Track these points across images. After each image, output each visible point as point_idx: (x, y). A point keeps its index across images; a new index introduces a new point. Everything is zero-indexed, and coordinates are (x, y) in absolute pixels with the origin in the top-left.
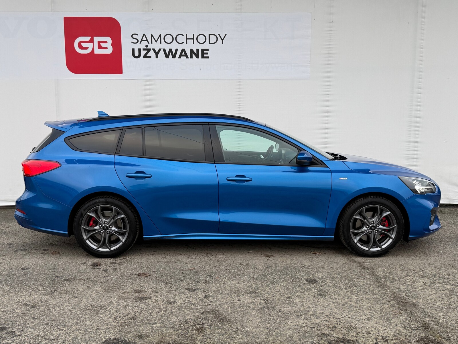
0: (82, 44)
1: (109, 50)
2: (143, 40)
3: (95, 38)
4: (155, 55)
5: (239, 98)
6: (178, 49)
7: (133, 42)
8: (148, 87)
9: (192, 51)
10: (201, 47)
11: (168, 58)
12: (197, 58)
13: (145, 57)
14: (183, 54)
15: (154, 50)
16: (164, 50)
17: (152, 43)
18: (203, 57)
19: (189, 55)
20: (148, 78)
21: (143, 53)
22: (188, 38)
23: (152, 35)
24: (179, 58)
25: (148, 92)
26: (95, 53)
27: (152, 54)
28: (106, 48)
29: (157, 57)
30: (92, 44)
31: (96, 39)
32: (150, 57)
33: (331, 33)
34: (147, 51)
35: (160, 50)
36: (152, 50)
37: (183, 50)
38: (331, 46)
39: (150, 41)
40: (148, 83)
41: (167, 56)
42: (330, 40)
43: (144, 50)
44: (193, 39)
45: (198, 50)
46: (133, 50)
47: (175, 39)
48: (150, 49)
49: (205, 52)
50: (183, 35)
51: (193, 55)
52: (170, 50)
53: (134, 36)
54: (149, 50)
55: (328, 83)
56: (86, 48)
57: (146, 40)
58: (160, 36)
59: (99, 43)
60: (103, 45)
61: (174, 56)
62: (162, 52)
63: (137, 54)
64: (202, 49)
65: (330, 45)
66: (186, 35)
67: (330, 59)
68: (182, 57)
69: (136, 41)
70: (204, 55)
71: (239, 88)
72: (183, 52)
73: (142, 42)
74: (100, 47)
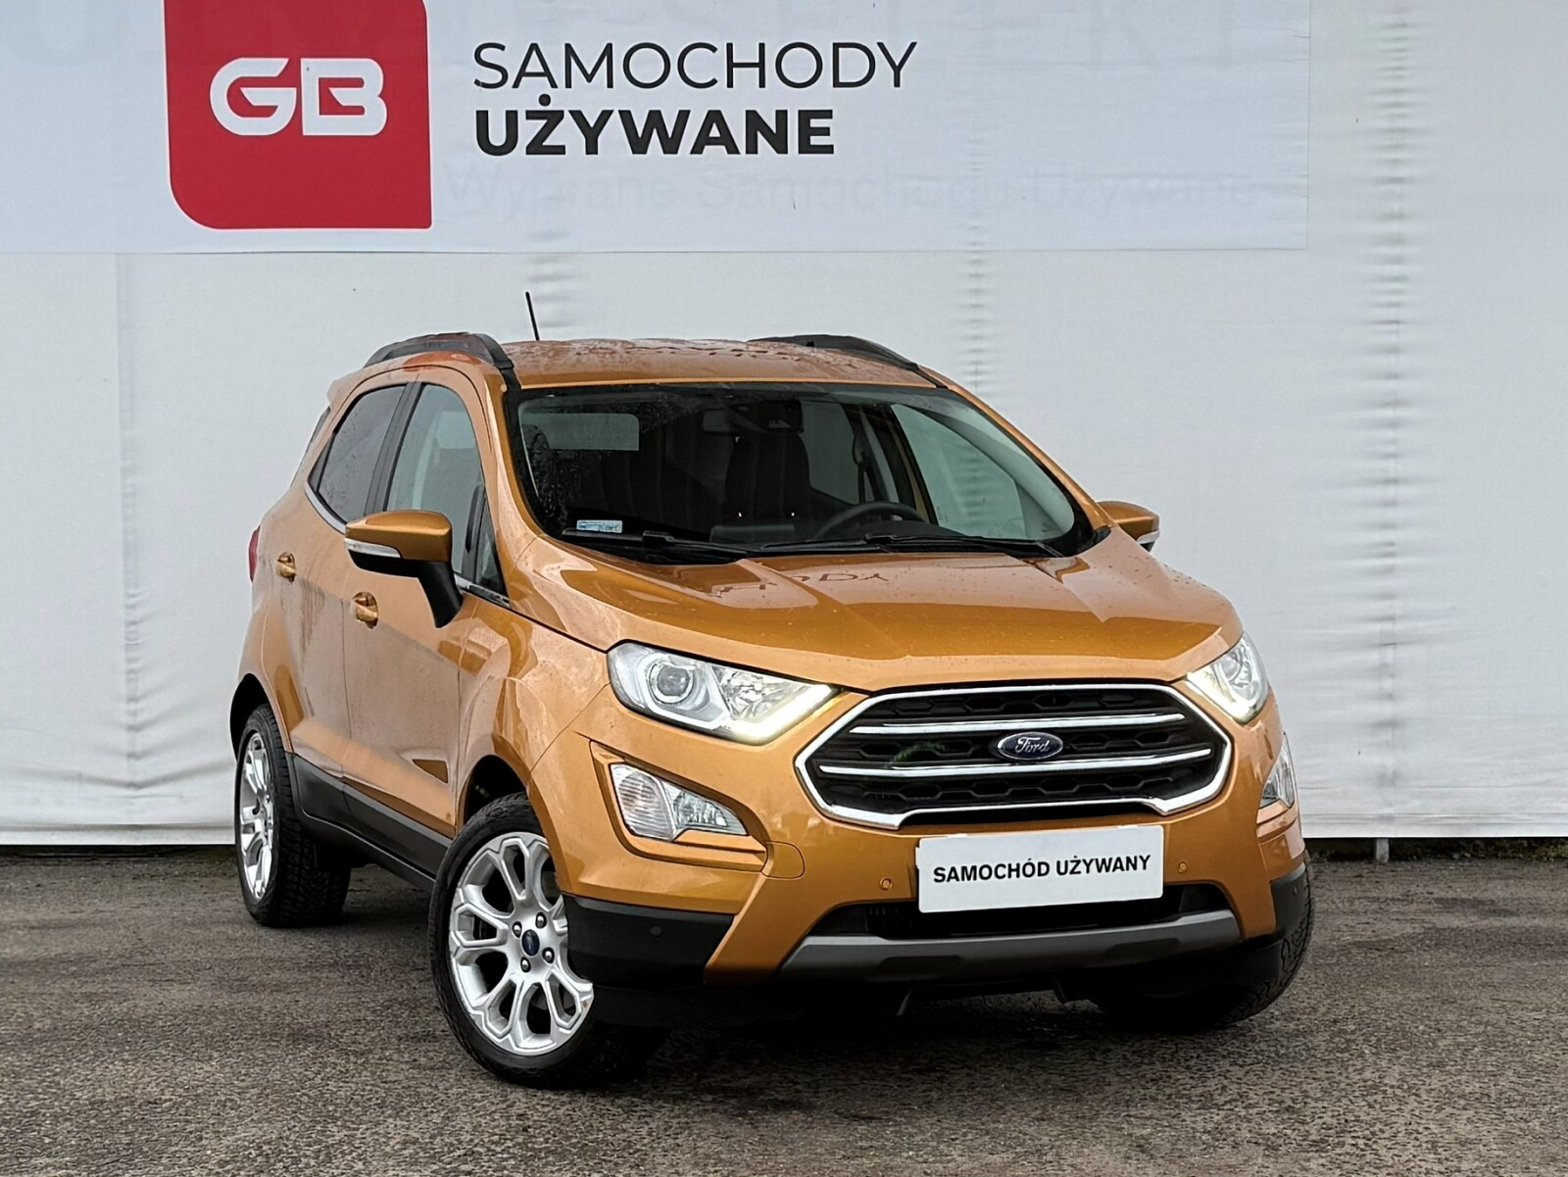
0: (248, 93)
1: (373, 121)
2: (528, 70)
3: (305, 62)
4: (581, 140)
5: (976, 338)
6: (688, 112)
7: (481, 81)
8: (548, 288)
9: (753, 120)
10: (795, 102)
11: (645, 152)
12: (778, 152)
13: (536, 147)
14: (715, 132)
15: (577, 115)
16: (626, 116)
17: (568, 85)
18: (805, 147)
19: (739, 134)
20: (549, 247)
21: (528, 130)
22: (735, 60)
23: (568, 47)
24: (692, 152)
25: (546, 311)
26: (306, 133)
27: (567, 133)
28: (359, 110)
29: (592, 148)
30: (293, 91)
31: (314, 69)
32: (560, 150)
34: (544, 122)
35: (606, 115)
36: (567, 115)
37: (715, 117)
38: (1402, 99)
39: (560, 80)
40: (548, 269)
41: (639, 145)
43: (531, 115)
44: (761, 65)
45: (781, 116)
46: (482, 118)
47: (674, 65)
48: (562, 112)
49: (815, 123)
50: (714, 49)
51: (760, 136)
52: (655, 119)
53: (485, 55)
54: (554, 118)
55: (1395, 269)
56: (267, 111)
57: (541, 70)
58: (609, 47)
59: (326, 85)
60: (343, 96)
61: (671, 145)
62: (615, 127)
63: (498, 136)
64: (800, 111)
66: (730, 47)
67: (1399, 155)
68: (707, 148)
69: (498, 77)
70: (812, 138)
71: (977, 292)
72: (714, 125)
73: (524, 79)
74: (329, 106)
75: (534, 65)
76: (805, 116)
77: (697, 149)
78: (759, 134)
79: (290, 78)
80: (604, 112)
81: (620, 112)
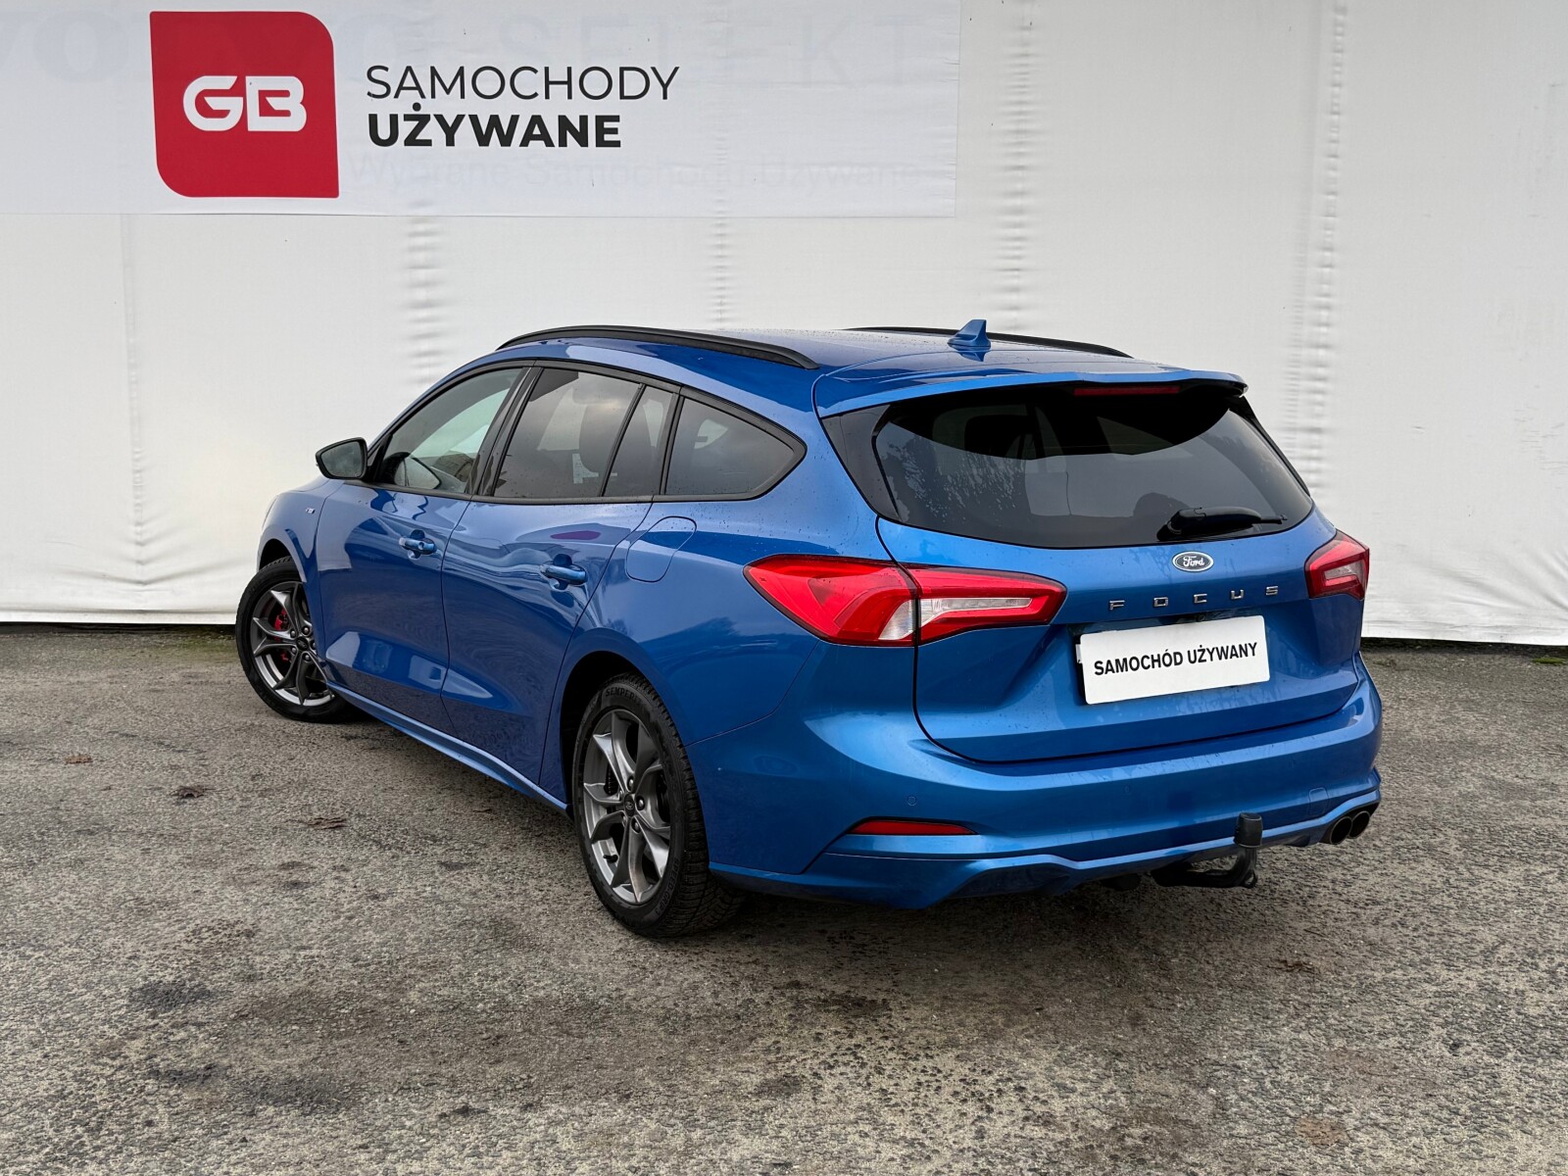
0: (210, 100)
1: (296, 121)
2: (404, 85)
3: (249, 79)
4: (443, 136)
5: (720, 279)
6: (518, 116)
7: (372, 93)
8: (421, 241)
9: (564, 123)
10: (593, 109)
11: (487, 145)
12: (581, 146)
13: (411, 141)
14: (537, 131)
15: (440, 119)
16: (474, 119)
17: (433, 96)
18: (600, 143)
19: (554, 135)
20: (422, 212)
21: (406, 128)
22: (551, 79)
23: (433, 69)
24: (521, 145)
25: (420, 257)
26: (249, 129)
27: (433, 131)
28: (286, 113)
29: (450, 142)
30: (241, 99)
31: (255, 84)
32: (428, 143)
33: (1026, 65)
34: (416, 123)
35: (459, 118)
36: (433, 118)
37: (536, 120)
38: (1024, 108)
39: (427, 91)
40: (421, 228)
41: (483, 140)
42: (1024, 87)
43: (407, 118)
44: (569, 83)
45: (584, 119)
46: (373, 119)
47: (508, 83)
48: (429, 116)
49: (607, 125)
50: (535, 71)
51: (569, 136)
52: (494, 121)
53: (376, 74)
54: (423, 120)
55: (1018, 232)
56: (223, 114)
57: (414, 85)
58: (462, 69)
59: (263, 95)
60: (276, 103)
61: (506, 141)
62: (466, 125)
63: (384, 132)
64: (597, 117)
65: (1021, 103)
66: (547, 69)
67: (1022, 150)
68: (531, 142)
69: (382, 90)
70: (605, 135)
71: (721, 247)
72: (536, 127)
73: (402, 92)
74: (266, 110)
75: (409, 82)
76: (600, 120)
77: (524, 143)
78: (568, 133)
79: (239, 90)
80: (458, 116)
81: (470, 116)
